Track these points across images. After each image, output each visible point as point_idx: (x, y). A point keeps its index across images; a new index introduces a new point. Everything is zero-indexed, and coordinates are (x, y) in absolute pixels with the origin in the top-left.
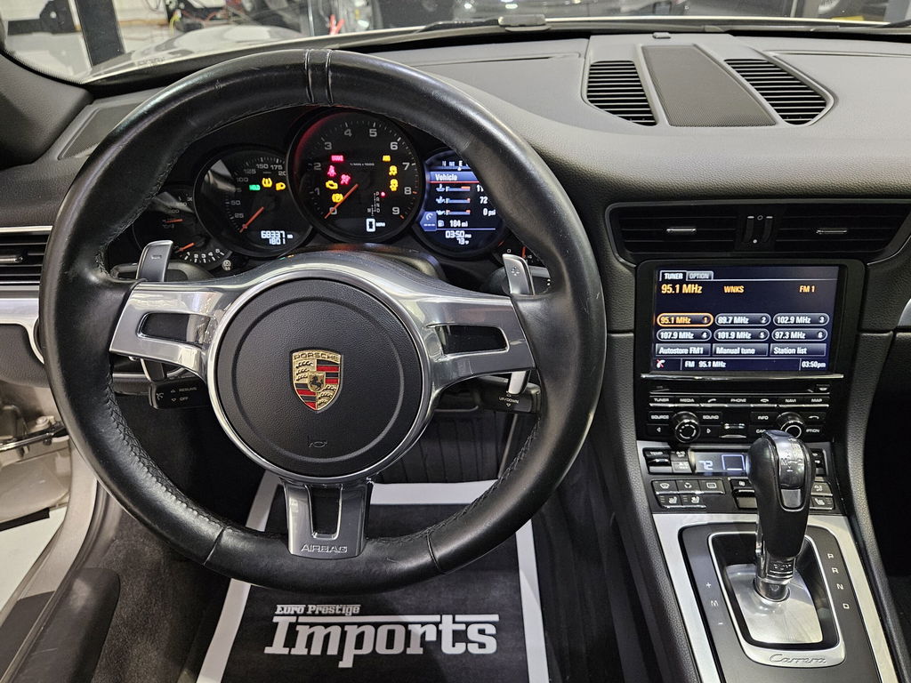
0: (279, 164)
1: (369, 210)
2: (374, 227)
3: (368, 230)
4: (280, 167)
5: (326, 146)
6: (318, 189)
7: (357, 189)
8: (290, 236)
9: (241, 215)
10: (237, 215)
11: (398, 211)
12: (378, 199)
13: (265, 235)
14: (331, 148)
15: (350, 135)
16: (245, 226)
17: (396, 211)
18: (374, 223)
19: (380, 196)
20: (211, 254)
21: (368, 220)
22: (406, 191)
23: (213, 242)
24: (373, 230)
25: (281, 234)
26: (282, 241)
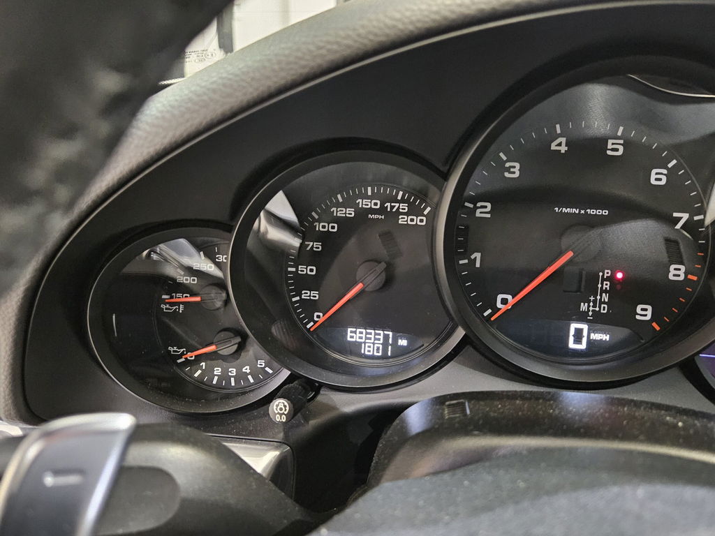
0: (402, 201)
1: (584, 307)
2: (584, 340)
3: (572, 345)
4: (404, 207)
5: (508, 170)
6: (477, 255)
7: (570, 262)
8: (403, 342)
9: (315, 295)
10: (306, 295)
11: (649, 313)
12: (607, 285)
13: (354, 335)
14: (517, 175)
15: (563, 149)
16: (320, 317)
17: (644, 312)
18: (585, 333)
19: (612, 279)
20: (246, 369)
21: (574, 326)
22: (672, 272)
23: (254, 348)
24: (583, 346)
25: (386, 337)
26: (385, 350)
